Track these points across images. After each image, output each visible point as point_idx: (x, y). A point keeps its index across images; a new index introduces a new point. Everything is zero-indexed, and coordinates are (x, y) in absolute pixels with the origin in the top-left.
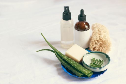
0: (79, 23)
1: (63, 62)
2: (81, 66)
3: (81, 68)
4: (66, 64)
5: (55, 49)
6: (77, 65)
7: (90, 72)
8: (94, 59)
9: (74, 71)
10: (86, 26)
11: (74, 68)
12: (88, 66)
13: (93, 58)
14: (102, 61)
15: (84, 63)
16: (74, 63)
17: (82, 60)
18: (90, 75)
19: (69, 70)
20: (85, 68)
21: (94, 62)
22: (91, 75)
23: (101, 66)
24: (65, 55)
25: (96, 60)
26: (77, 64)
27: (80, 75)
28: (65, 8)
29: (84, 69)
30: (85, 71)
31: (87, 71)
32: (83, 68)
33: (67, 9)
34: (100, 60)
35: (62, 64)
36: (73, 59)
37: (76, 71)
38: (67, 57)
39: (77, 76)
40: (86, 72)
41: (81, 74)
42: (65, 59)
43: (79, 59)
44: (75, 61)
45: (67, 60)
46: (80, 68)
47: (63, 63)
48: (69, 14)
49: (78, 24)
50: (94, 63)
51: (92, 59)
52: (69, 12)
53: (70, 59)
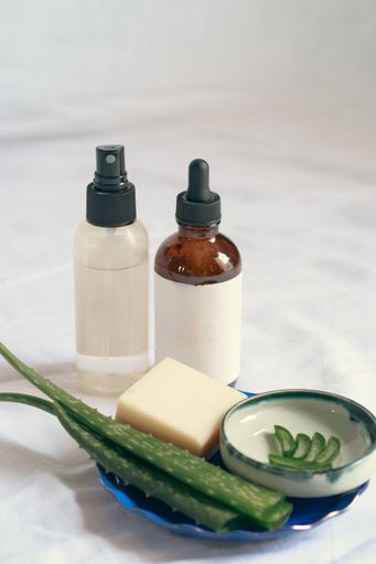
0: (180, 238)
1: (109, 454)
2: (219, 471)
3: (223, 481)
4: (125, 464)
5: (54, 386)
6: (196, 465)
7: (273, 500)
8: (282, 432)
9: (180, 500)
10: (223, 259)
11: (177, 482)
12: (258, 465)
13: (277, 428)
14: (333, 439)
15: (231, 450)
16: (174, 455)
17: (217, 438)
18: (277, 516)
19: (148, 495)
20: (245, 479)
21: (287, 448)
22: (283, 519)
23: (330, 465)
24: (113, 418)
25: (295, 436)
26: (192, 462)
27: (223, 521)
28: (102, 154)
29: (236, 488)
30: (248, 495)
31: (256, 494)
32: (233, 478)
33: (111, 159)
34: (318, 436)
35: (102, 469)
36: (162, 436)
37: (194, 500)
38: (128, 427)
39: (201, 526)
40: (254, 500)
41: (228, 516)
42: (119, 441)
43: (200, 435)
44: (181, 444)
45: (133, 443)
46: (214, 480)
47: (110, 462)
48: (125, 189)
49: (179, 247)
50: (288, 455)
51: (272, 431)
52: (122, 181)
53: (144, 435)
